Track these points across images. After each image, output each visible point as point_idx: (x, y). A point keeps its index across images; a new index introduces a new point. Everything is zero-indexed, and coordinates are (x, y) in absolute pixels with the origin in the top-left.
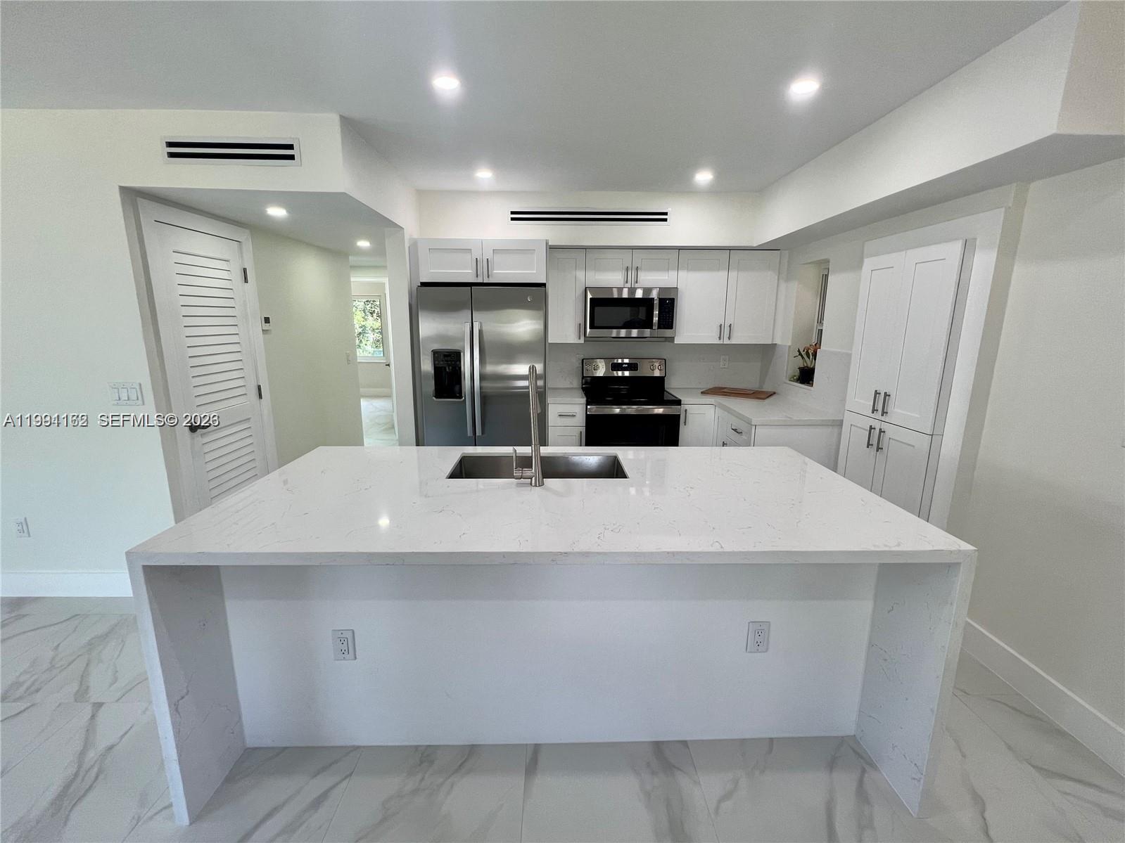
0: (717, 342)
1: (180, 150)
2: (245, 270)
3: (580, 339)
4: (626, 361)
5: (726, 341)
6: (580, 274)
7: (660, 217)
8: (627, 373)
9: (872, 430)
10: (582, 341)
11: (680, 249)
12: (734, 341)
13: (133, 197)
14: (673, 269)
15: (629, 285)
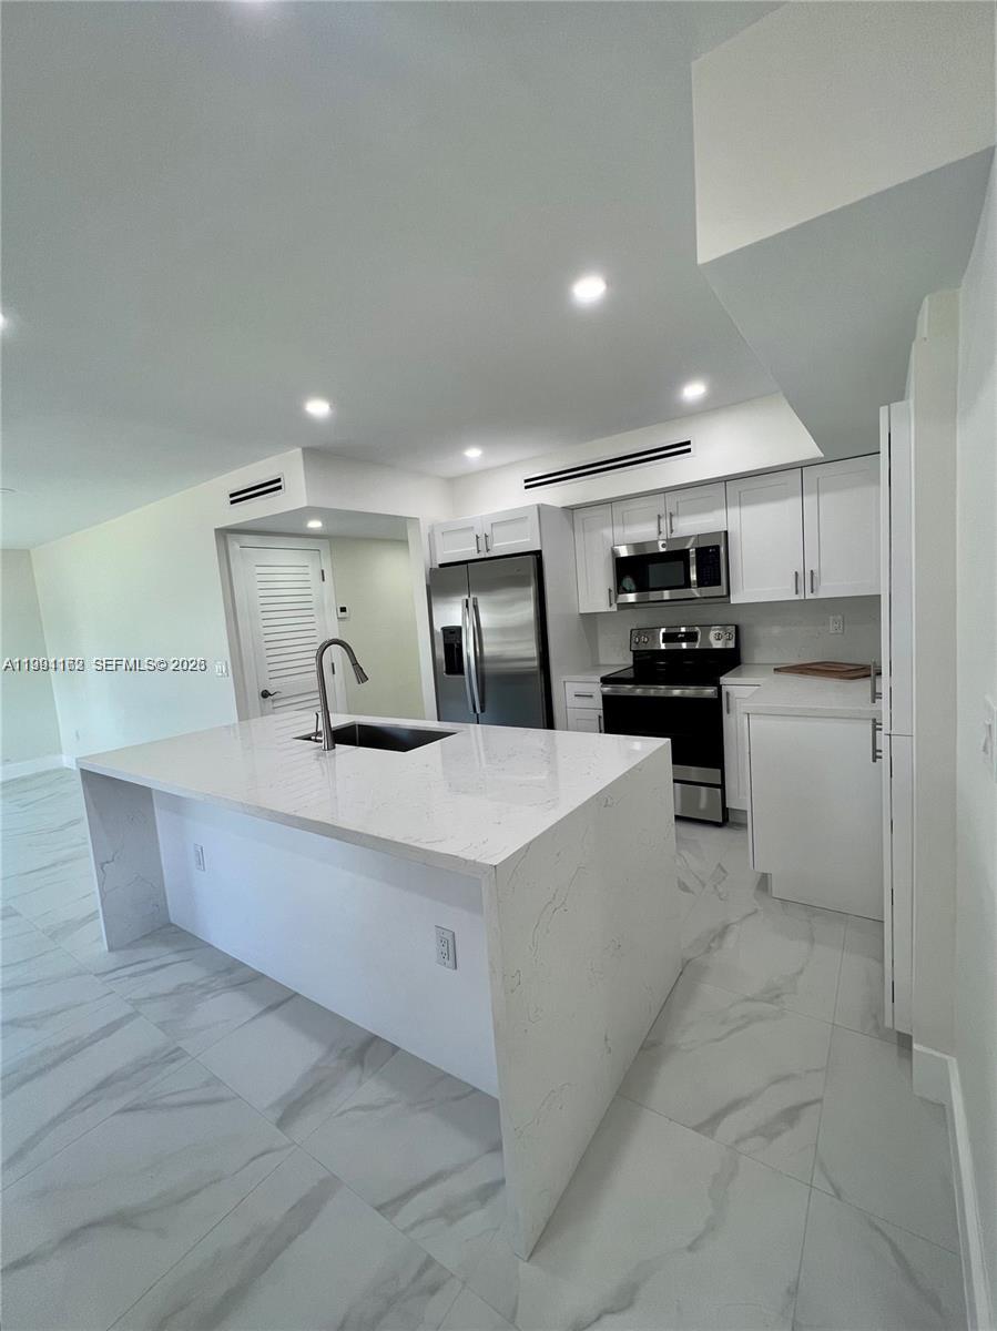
0: (796, 597)
1: (238, 497)
2: (323, 572)
3: (611, 605)
4: (683, 630)
5: (809, 596)
6: (607, 532)
7: (682, 448)
8: (684, 645)
9: (878, 732)
10: (614, 608)
11: (726, 480)
12: (821, 595)
13: (224, 534)
14: (719, 508)
15: (663, 536)
